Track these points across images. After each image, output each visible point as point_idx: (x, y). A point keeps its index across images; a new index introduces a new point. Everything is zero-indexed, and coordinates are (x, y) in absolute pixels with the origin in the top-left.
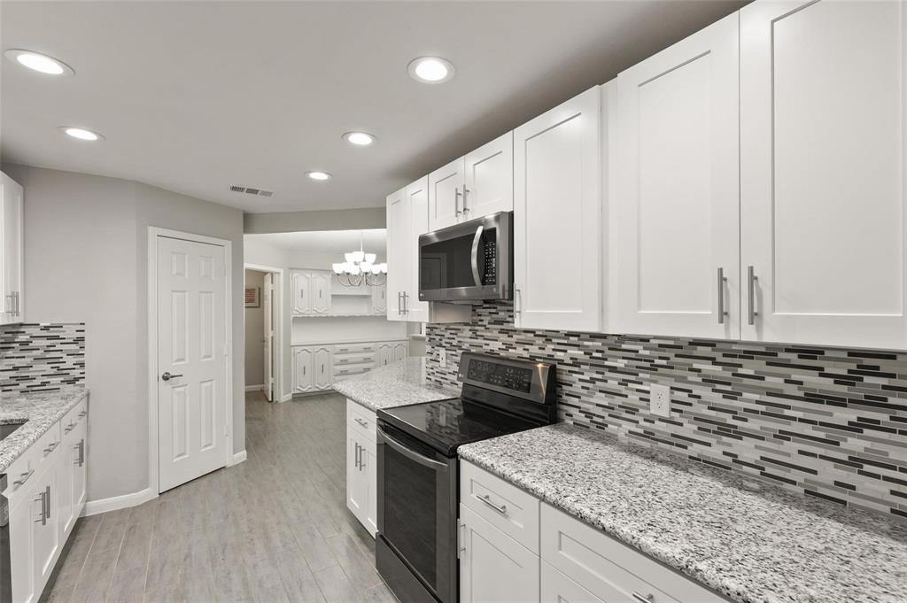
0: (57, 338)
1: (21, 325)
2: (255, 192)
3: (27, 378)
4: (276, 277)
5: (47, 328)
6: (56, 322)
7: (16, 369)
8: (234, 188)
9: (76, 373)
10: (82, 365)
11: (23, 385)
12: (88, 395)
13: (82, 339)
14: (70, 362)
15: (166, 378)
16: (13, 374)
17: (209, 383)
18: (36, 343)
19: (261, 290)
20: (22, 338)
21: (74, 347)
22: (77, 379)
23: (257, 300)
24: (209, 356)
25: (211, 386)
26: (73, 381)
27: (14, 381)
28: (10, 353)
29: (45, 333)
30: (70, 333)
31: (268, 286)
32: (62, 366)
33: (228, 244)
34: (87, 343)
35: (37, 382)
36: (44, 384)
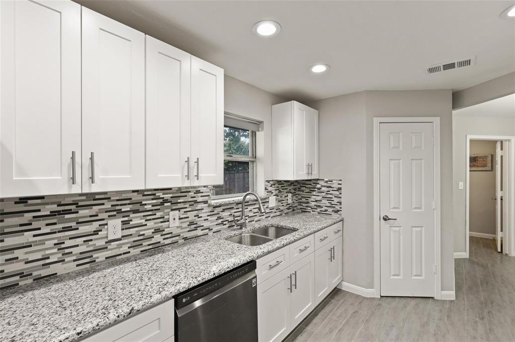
0: (330, 187)
1: (318, 180)
2: (451, 66)
3: (319, 206)
4: (505, 144)
5: (326, 182)
6: (331, 179)
7: (316, 201)
8: (431, 70)
9: (338, 208)
10: (340, 203)
11: (319, 210)
12: (342, 220)
13: (340, 189)
14: (336, 200)
15: (385, 219)
16: (315, 203)
17: (419, 229)
18: (324, 189)
19: (493, 157)
20: (318, 186)
21: (337, 193)
22: (338, 211)
23: (489, 165)
24: (420, 208)
25: (421, 230)
26: (337, 212)
27: (315, 207)
28: (314, 193)
29: (326, 184)
30: (335, 185)
31: (499, 153)
32: (333, 203)
33: (437, 120)
34: (343, 191)
35: (323, 209)
36: (326, 211)
